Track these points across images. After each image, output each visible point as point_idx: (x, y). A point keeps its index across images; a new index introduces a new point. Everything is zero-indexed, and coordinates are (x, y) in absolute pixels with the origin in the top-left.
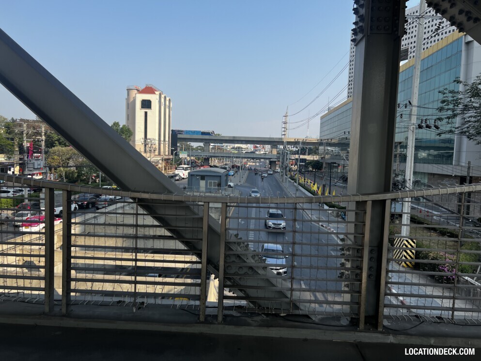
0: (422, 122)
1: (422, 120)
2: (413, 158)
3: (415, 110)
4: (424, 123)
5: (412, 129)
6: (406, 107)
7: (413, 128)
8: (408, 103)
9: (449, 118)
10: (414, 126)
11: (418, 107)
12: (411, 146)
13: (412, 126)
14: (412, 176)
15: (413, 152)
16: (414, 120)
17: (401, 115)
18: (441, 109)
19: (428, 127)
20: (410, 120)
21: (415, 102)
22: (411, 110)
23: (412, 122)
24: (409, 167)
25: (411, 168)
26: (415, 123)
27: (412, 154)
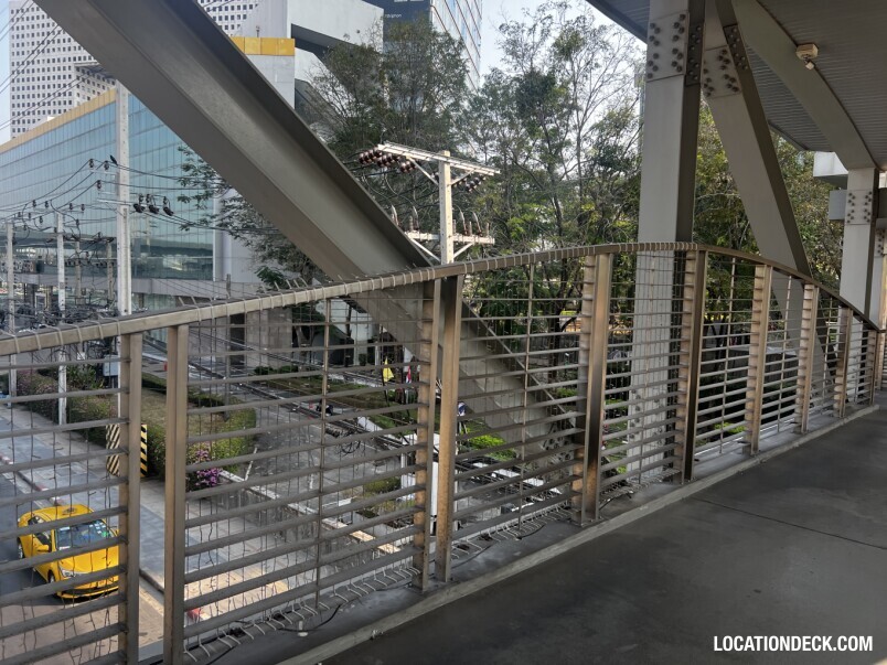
0: (140, 201)
1: (141, 196)
2: (129, 269)
3: (125, 175)
4: (144, 201)
5: (122, 212)
6: (106, 168)
7: (125, 210)
8: (110, 160)
9: (198, 198)
10: (127, 207)
11: (130, 170)
12: (123, 245)
13: (123, 207)
14: (130, 303)
15: (129, 257)
16: (125, 195)
17: (99, 182)
18: (185, 181)
19: (153, 210)
20: (118, 194)
21: (124, 160)
22: (118, 175)
23: (122, 198)
24: (123, 287)
25: (127, 288)
26: (128, 200)
27: (126, 261)
